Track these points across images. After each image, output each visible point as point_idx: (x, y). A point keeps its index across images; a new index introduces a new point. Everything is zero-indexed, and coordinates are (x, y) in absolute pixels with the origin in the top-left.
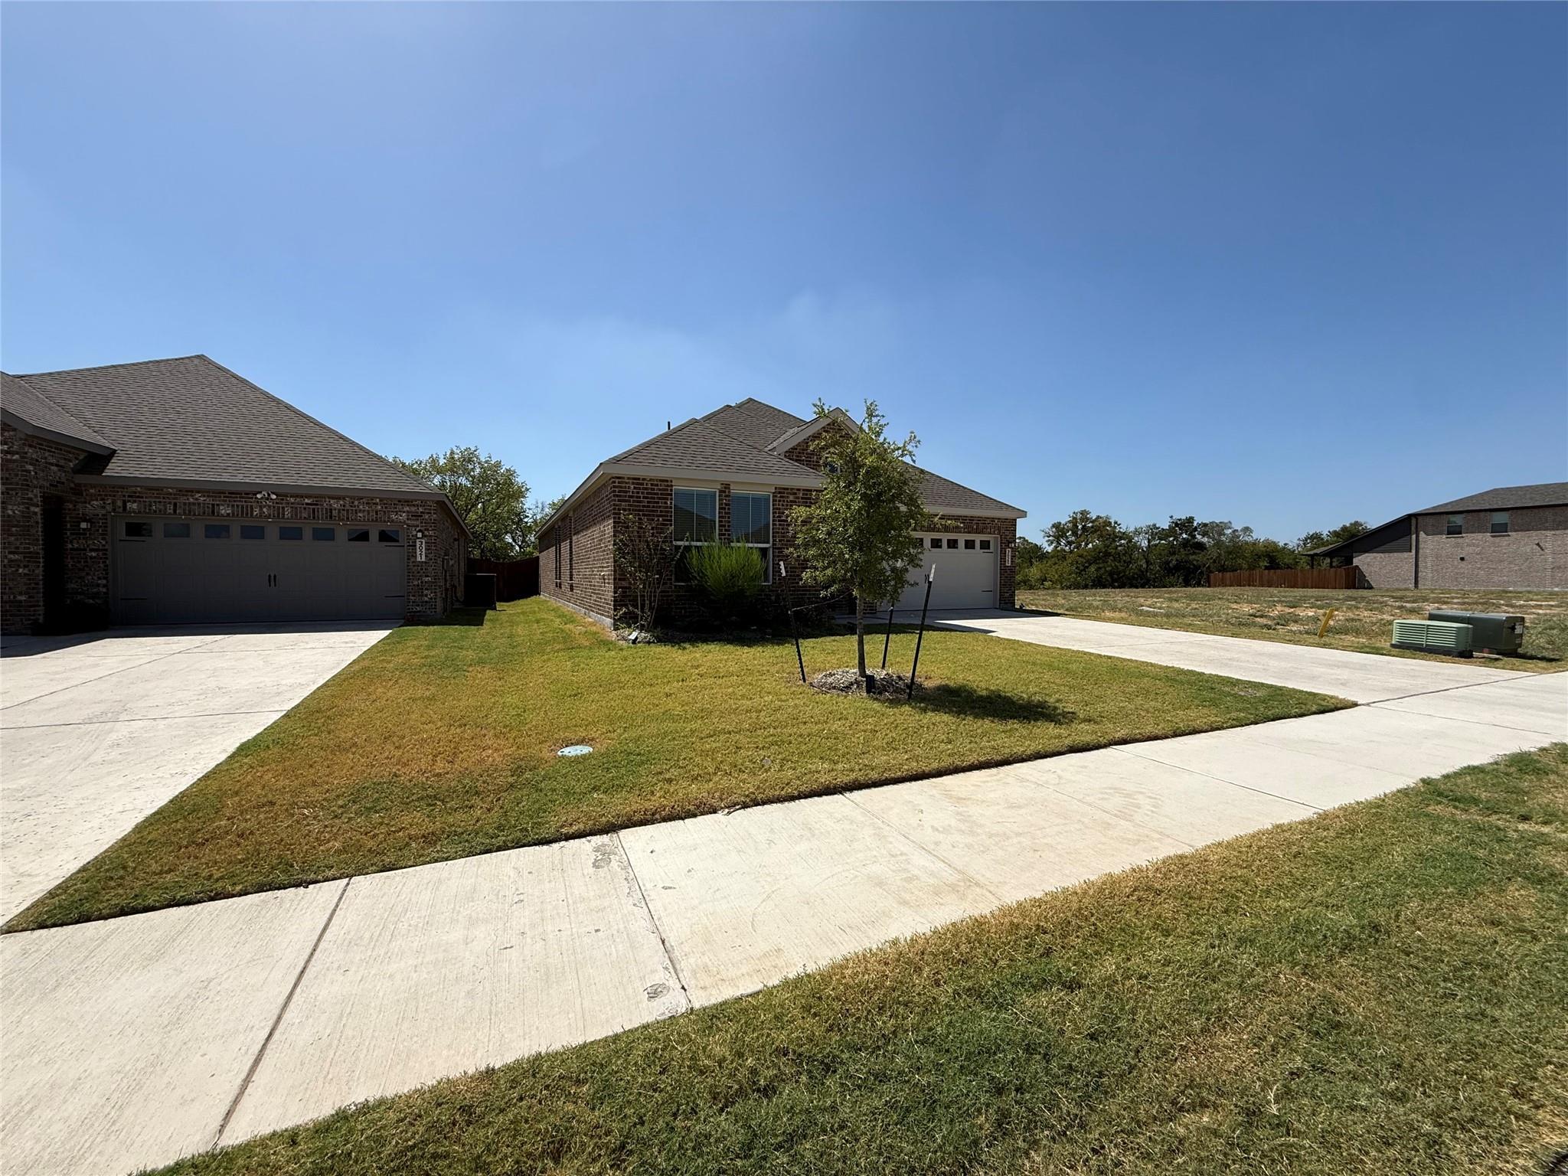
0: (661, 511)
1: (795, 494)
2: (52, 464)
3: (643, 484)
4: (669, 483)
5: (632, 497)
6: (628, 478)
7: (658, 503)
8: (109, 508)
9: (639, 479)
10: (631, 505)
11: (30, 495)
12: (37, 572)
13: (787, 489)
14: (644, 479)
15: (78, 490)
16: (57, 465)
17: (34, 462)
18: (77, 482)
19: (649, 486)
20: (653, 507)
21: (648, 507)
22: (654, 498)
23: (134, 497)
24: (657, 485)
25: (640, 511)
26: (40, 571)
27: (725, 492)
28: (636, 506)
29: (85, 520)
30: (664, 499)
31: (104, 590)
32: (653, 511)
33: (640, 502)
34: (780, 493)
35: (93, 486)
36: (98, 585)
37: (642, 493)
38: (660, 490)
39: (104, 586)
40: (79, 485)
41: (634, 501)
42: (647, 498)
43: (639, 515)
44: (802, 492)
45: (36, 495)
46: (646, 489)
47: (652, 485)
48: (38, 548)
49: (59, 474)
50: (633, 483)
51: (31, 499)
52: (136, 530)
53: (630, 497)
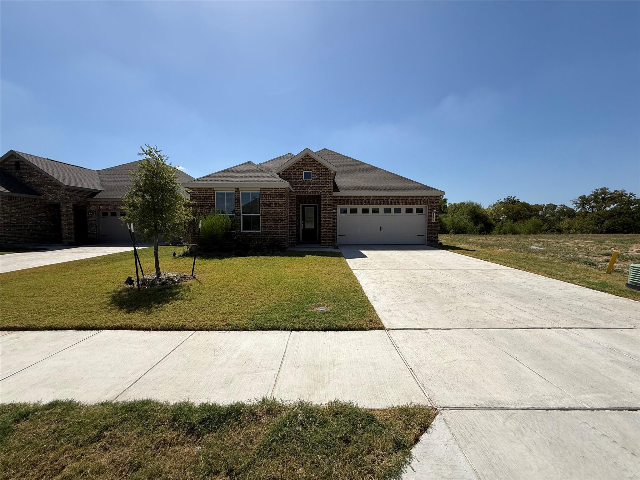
0: (209, 202)
1: (271, 191)
2: (77, 196)
3: (202, 191)
4: (213, 190)
5: (198, 196)
6: (196, 189)
7: (208, 198)
8: (96, 208)
9: (200, 189)
10: (197, 200)
11: (68, 205)
12: (71, 227)
13: (267, 189)
14: (202, 189)
15: (89, 203)
16: (79, 196)
17: (69, 196)
18: (87, 201)
19: (204, 191)
20: (206, 200)
21: (204, 200)
22: (206, 196)
23: (102, 204)
24: (208, 191)
25: (201, 202)
26: (72, 227)
27: (237, 192)
28: (199, 200)
29: (91, 212)
30: (211, 196)
31: (96, 233)
32: (206, 202)
33: (201, 198)
34: (263, 191)
35: (92, 202)
36: (95, 231)
37: (202, 194)
38: (209, 193)
39: (96, 231)
40: (89, 202)
41: (198, 198)
42: (203, 196)
43: (200, 203)
44: (274, 190)
45: (71, 205)
46: (203, 193)
47: (205, 191)
48: (72, 220)
49: (80, 199)
50: (198, 191)
51: (68, 206)
52: (105, 214)
53: (197, 196)
